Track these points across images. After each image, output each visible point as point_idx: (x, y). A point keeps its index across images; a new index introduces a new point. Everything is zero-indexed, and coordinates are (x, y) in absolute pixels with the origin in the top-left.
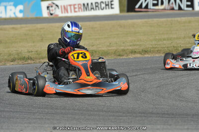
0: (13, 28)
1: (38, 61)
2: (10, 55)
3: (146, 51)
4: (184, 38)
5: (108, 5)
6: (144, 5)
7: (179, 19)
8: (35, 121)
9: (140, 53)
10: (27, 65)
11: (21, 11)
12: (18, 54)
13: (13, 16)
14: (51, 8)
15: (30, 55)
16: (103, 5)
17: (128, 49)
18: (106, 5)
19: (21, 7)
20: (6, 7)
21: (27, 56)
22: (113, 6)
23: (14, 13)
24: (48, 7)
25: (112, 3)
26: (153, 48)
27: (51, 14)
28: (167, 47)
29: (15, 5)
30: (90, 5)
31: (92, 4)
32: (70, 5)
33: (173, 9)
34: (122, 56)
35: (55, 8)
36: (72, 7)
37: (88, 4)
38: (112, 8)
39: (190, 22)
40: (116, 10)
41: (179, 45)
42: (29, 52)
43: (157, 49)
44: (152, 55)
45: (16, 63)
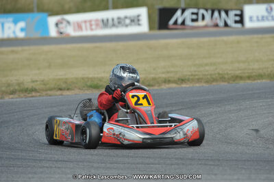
0: (13, 51)
1: (44, 93)
2: (9, 85)
3: (183, 80)
4: (232, 63)
5: (134, 21)
6: (180, 21)
7: (225, 38)
8: (41, 170)
9: (175, 82)
10: (31, 99)
11: (22, 30)
12: (19, 84)
13: (12, 36)
14: (60, 26)
15: (34, 85)
16: (128, 21)
17: (160, 78)
18: (131, 21)
19: (22, 24)
20: (3, 25)
21: (30, 87)
22: (140, 22)
23: (14, 32)
24: (57, 24)
25: (140, 18)
26: (192, 75)
27: (61, 33)
28: (211, 75)
29: (15, 22)
30: (110, 21)
31: (113, 20)
32: (85, 22)
33: (217, 25)
34: (152, 86)
35: (66, 26)
36: (88, 24)
37: (107, 20)
38: (139, 25)
39: (238, 42)
40: (144, 27)
41: (226, 72)
42: (33, 82)
43: (197, 77)
44: (191, 85)
45: (16, 96)
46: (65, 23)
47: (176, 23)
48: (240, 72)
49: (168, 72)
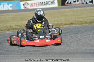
0: (8, 15)
2: (7, 27)
3: (71, 24)
4: (89, 17)
5: (52, 3)
6: (69, 2)
7: (86, 8)
9: (69, 24)
10: (16, 32)
11: (11, 7)
12: (11, 27)
13: (7, 9)
14: (25, 5)
15: (16, 27)
16: (50, 3)
17: (63, 23)
18: (51, 3)
19: (11, 5)
20: (4, 5)
21: (15, 28)
22: (55, 3)
23: (8, 8)
24: (24, 5)
25: (54, 1)
26: (75, 22)
27: (25, 8)
28: (82, 21)
29: (8, 4)
30: (43, 3)
31: (44, 2)
32: (34, 3)
33: (83, 3)
34: (60, 26)
35: (27, 5)
36: (35, 4)
37: (42, 3)
38: (54, 4)
39: (91, 9)
40: (56, 5)
41: (87, 20)
42: (16, 26)
43: (77, 22)
44: (75, 25)
45: (10, 31)
46: (27, 4)
47: (68, 3)
48: (92, 20)
49: (66, 21)
